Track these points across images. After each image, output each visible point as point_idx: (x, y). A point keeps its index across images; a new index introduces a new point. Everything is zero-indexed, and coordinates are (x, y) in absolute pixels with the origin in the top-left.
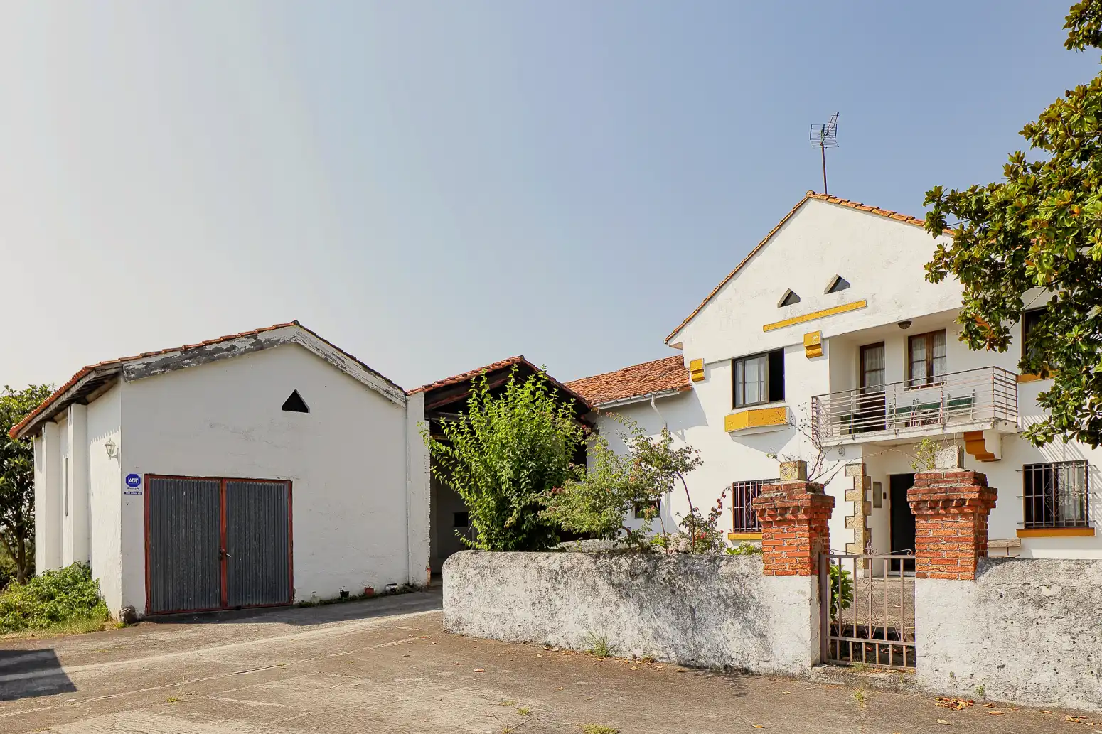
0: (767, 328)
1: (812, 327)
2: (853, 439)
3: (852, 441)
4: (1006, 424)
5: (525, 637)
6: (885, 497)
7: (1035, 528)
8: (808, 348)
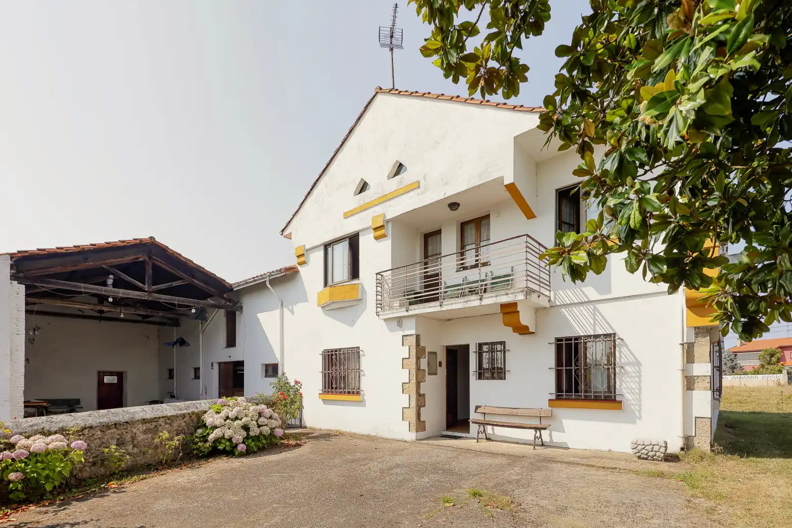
0: (347, 216)
1: (378, 210)
2: (407, 311)
3: (406, 314)
4: (539, 297)
6: (440, 365)
7: (565, 399)
8: (375, 229)
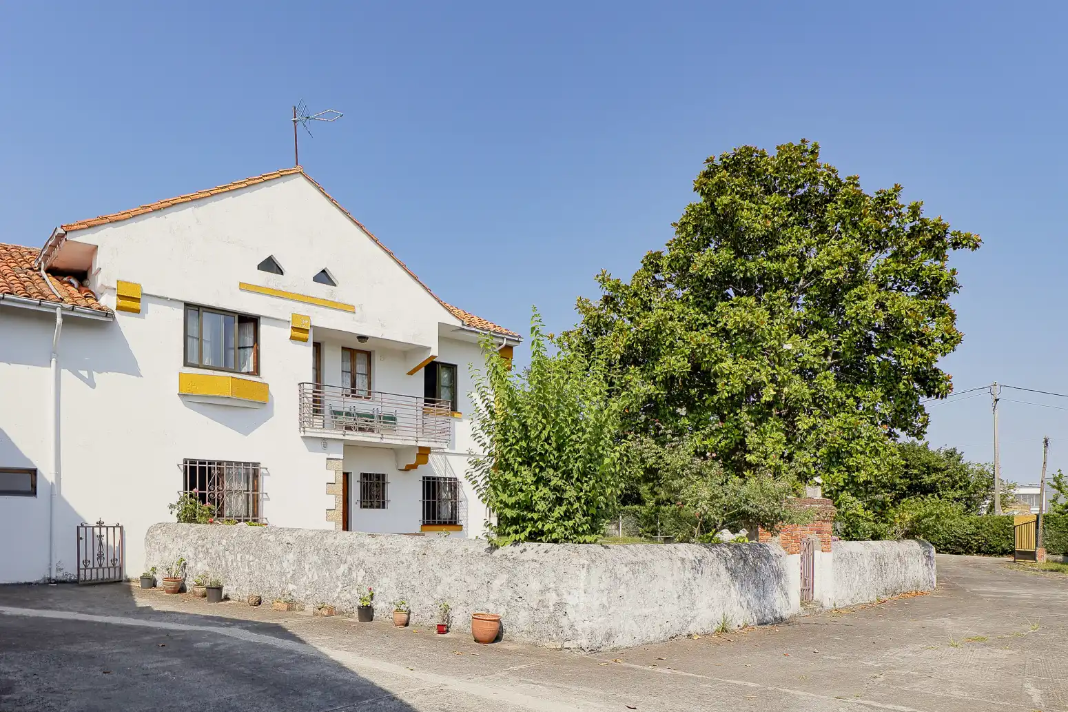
0: (244, 287)
1: (301, 309)
3: (341, 437)
5: (673, 633)
7: (428, 524)
8: (296, 328)
